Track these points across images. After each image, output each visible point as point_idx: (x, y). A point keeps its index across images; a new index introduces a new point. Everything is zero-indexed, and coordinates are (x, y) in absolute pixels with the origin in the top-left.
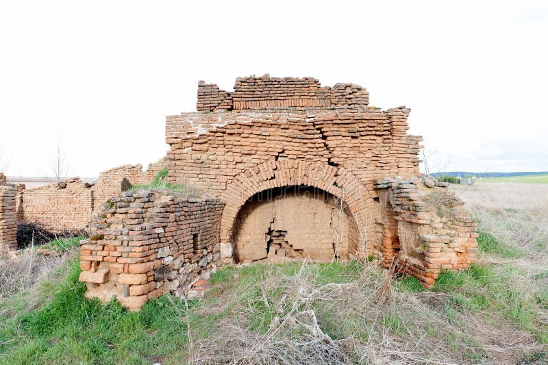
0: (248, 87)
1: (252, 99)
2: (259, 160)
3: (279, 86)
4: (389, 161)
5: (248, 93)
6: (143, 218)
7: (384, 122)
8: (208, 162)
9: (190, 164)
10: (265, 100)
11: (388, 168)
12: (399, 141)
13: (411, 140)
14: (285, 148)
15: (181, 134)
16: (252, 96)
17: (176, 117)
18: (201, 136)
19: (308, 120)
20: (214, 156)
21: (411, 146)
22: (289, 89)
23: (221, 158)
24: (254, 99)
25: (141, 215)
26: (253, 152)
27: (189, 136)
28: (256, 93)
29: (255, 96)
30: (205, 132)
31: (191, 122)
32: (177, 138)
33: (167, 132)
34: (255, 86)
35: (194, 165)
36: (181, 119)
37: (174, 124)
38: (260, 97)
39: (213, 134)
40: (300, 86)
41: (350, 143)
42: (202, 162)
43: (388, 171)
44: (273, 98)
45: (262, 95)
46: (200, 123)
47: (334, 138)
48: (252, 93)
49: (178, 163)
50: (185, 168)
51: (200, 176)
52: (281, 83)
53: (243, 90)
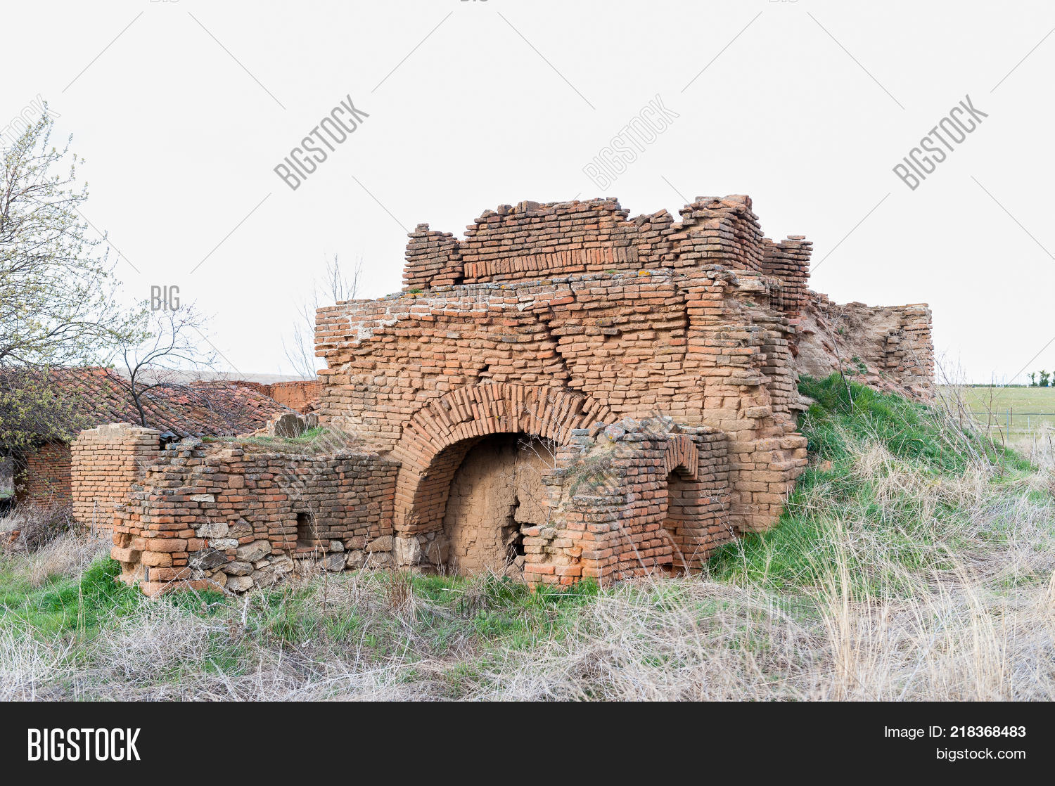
0: (489, 231)
1: (495, 256)
2: (446, 385)
3: (543, 225)
4: (682, 384)
5: (489, 243)
6: (182, 479)
7: (667, 302)
8: (374, 388)
9: (348, 393)
10: (519, 256)
11: (682, 397)
12: (701, 341)
13: (727, 337)
14: (488, 361)
15: (337, 340)
16: (495, 249)
17: (330, 309)
18: (364, 341)
19: (521, 307)
20: (382, 378)
21: (726, 351)
22: (561, 230)
23: (391, 381)
24: (501, 255)
25: (179, 476)
26: (438, 370)
27: (346, 344)
28: (503, 242)
29: (502, 249)
30: (367, 336)
31: (349, 317)
32: (330, 347)
33: (319, 337)
34: (501, 230)
35: (355, 394)
36: (334, 313)
37: (327, 323)
38: (511, 250)
39: (379, 338)
40: (579, 222)
41: (601, 349)
42: (366, 390)
43: (683, 405)
44: (533, 251)
45: (514, 247)
46: (361, 319)
47: (570, 339)
48: (496, 243)
49: (334, 390)
50: (342, 399)
51: (364, 414)
52: (547, 218)
53: (481, 239)
